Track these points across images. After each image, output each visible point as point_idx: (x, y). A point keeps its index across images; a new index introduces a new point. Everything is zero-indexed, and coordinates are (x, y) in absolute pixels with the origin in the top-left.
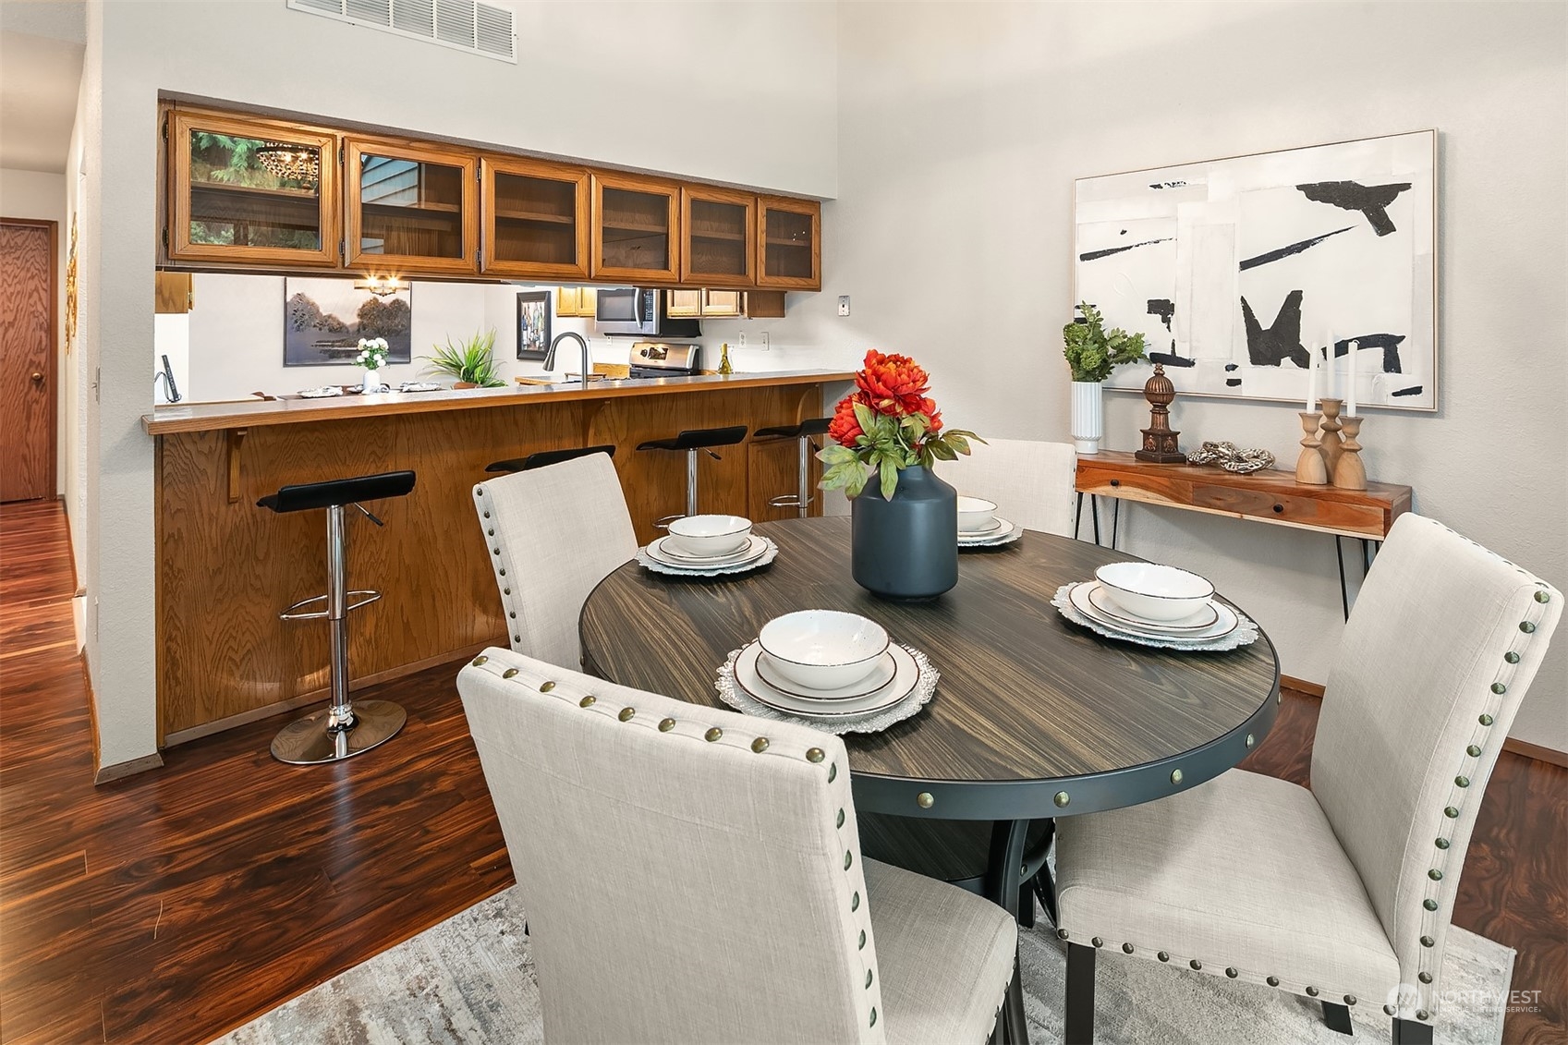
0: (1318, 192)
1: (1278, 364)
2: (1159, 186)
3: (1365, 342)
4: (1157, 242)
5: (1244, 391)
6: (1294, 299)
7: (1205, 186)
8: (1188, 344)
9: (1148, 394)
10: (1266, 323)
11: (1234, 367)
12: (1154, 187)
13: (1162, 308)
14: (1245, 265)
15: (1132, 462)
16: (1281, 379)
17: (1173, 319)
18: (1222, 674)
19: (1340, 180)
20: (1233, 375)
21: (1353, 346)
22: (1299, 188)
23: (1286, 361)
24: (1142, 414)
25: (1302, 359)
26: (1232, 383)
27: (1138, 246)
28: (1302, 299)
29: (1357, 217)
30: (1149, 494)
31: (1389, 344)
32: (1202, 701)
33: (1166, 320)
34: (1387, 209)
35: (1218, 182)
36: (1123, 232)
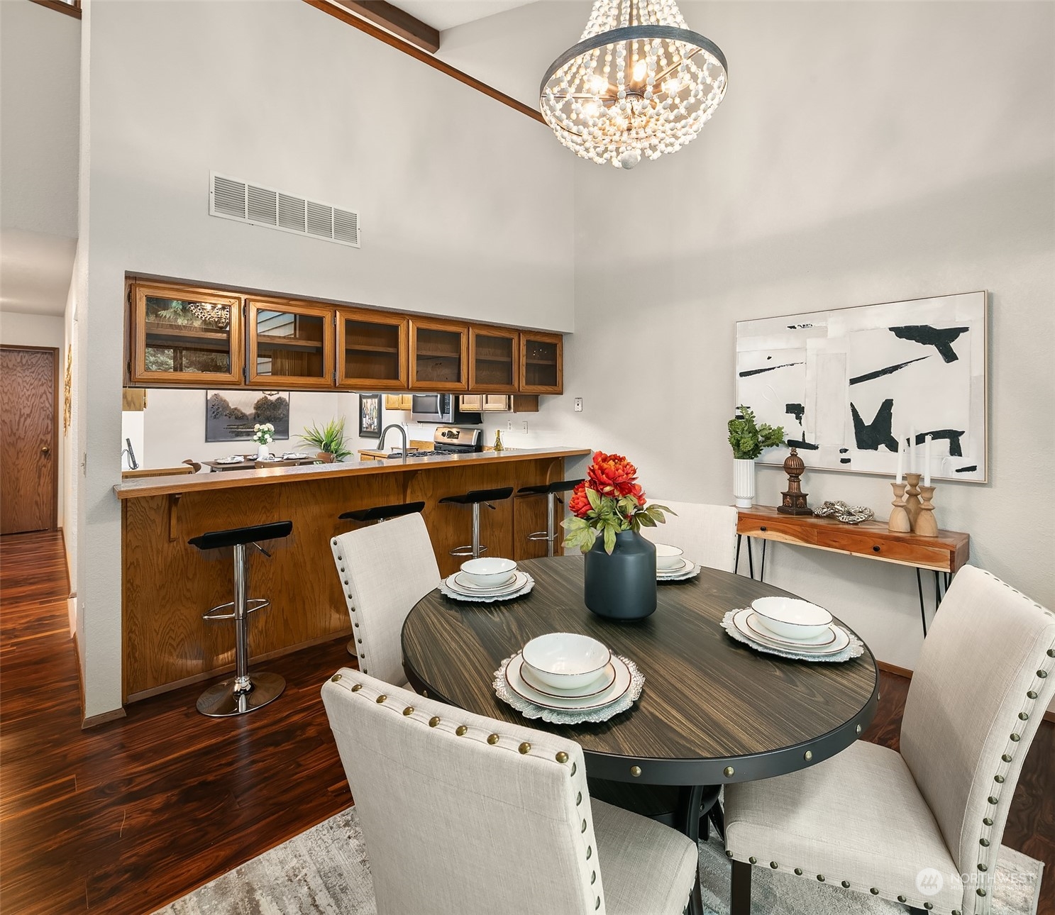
0: (904, 332)
1: (876, 449)
2: (794, 327)
3: (937, 435)
4: (793, 365)
5: (852, 467)
6: (888, 405)
7: (826, 327)
8: (813, 435)
9: (786, 468)
10: (868, 421)
11: (845, 451)
12: (791, 327)
13: (796, 410)
14: (853, 381)
15: (775, 515)
16: (879, 459)
17: (803, 417)
18: (839, 679)
19: (919, 324)
20: (845, 456)
21: (928, 438)
22: (891, 329)
23: (882, 447)
24: (782, 482)
25: (893, 446)
26: (844, 461)
27: (779, 367)
28: (892, 405)
29: (932, 350)
30: (787, 537)
31: (953, 437)
32: (825, 699)
33: (799, 418)
34: (952, 345)
35: (835, 326)
36: (769, 358)
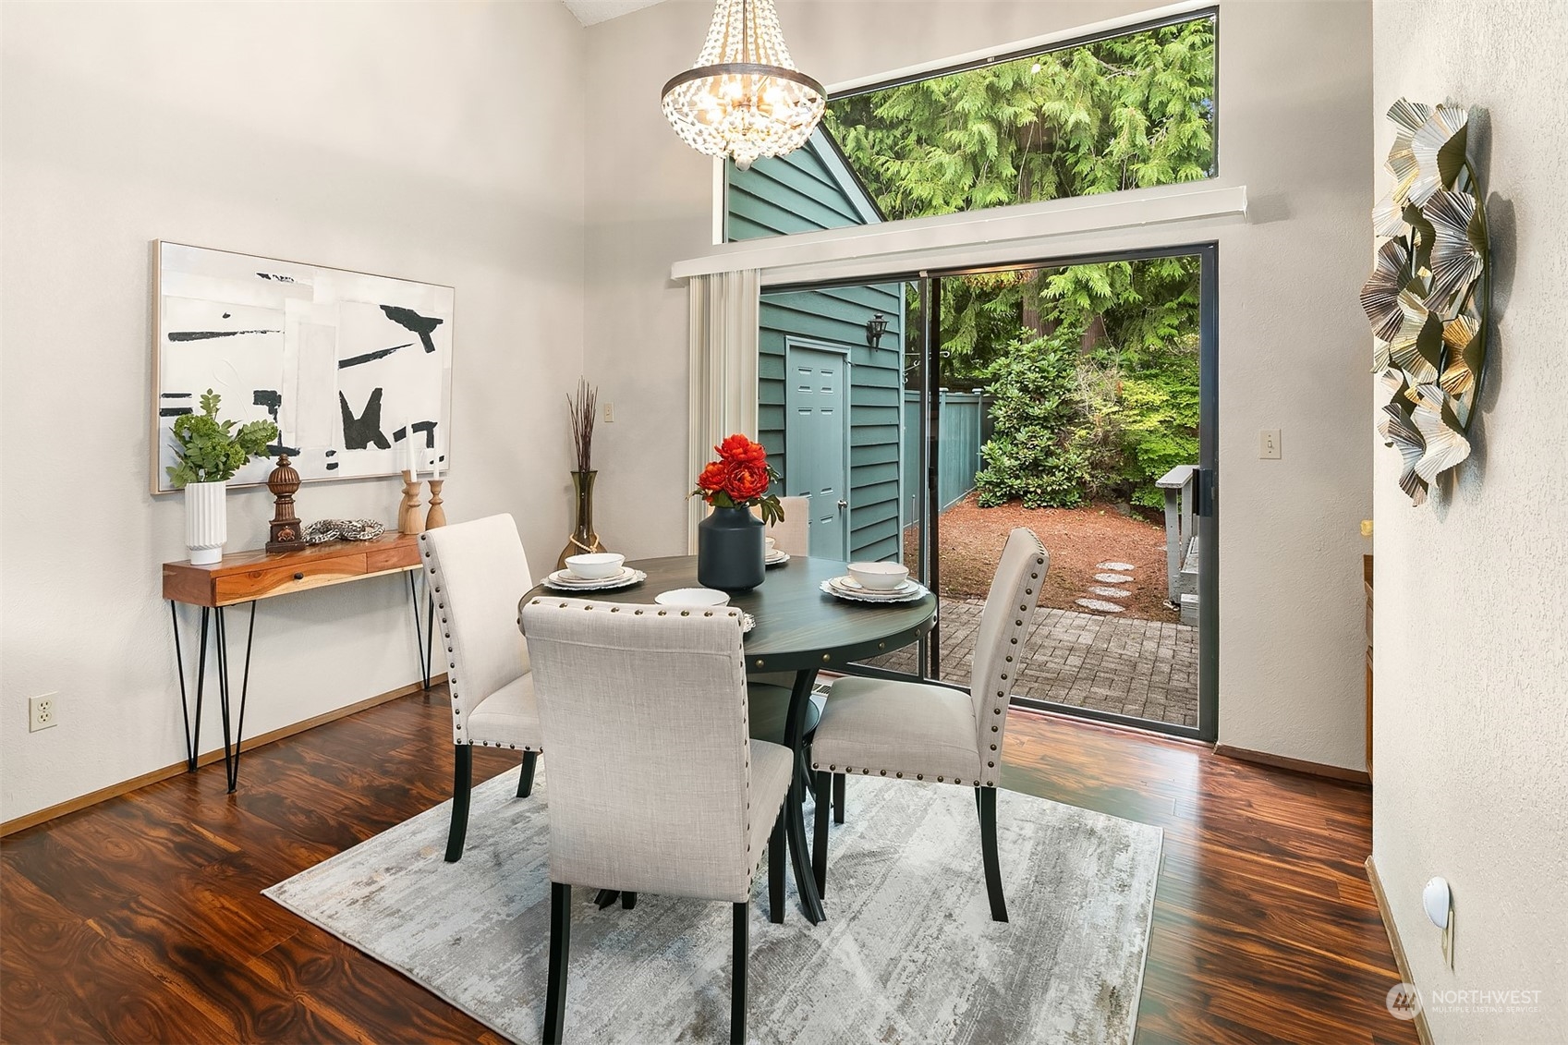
0: (395, 314)
1: (365, 448)
2: (267, 276)
3: (417, 428)
4: (264, 332)
5: (340, 473)
6: (377, 394)
7: (312, 288)
8: (294, 434)
9: (273, 485)
10: (357, 414)
11: (331, 453)
12: (263, 276)
13: (269, 399)
14: (343, 364)
15: (263, 559)
16: (369, 460)
17: (280, 410)
19: (407, 308)
20: (331, 460)
21: (409, 430)
22: (382, 307)
23: (371, 444)
24: (265, 507)
25: (382, 444)
26: (332, 467)
27: (241, 333)
28: (381, 395)
29: (414, 337)
31: (427, 427)
33: (273, 411)
34: (432, 335)
35: (322, 286)
36: (226, 316)
